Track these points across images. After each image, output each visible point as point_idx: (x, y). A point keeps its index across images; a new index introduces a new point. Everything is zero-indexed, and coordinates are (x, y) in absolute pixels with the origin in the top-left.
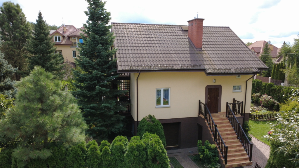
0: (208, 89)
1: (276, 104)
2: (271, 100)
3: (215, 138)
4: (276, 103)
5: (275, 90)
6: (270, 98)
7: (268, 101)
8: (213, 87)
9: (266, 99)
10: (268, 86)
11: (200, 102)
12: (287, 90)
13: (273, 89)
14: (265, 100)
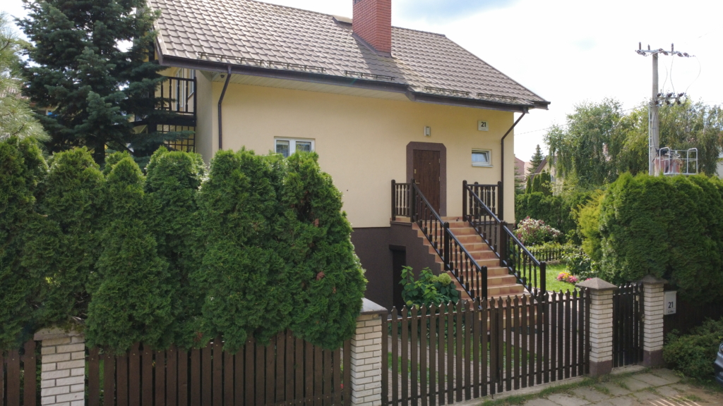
0: (412, 152)
1: (554, 236)
2: (542, 227)
3: (446, 261)
4: (553, 233)
5: (548, 205)
6: (541, 225)
7: (534, 231)
8: (426, 148)
9: (532, 227)
10: (530, 200)
11: (394, 184)
12: (575, 200)
13: (544, 205)
14: (529, 230)
